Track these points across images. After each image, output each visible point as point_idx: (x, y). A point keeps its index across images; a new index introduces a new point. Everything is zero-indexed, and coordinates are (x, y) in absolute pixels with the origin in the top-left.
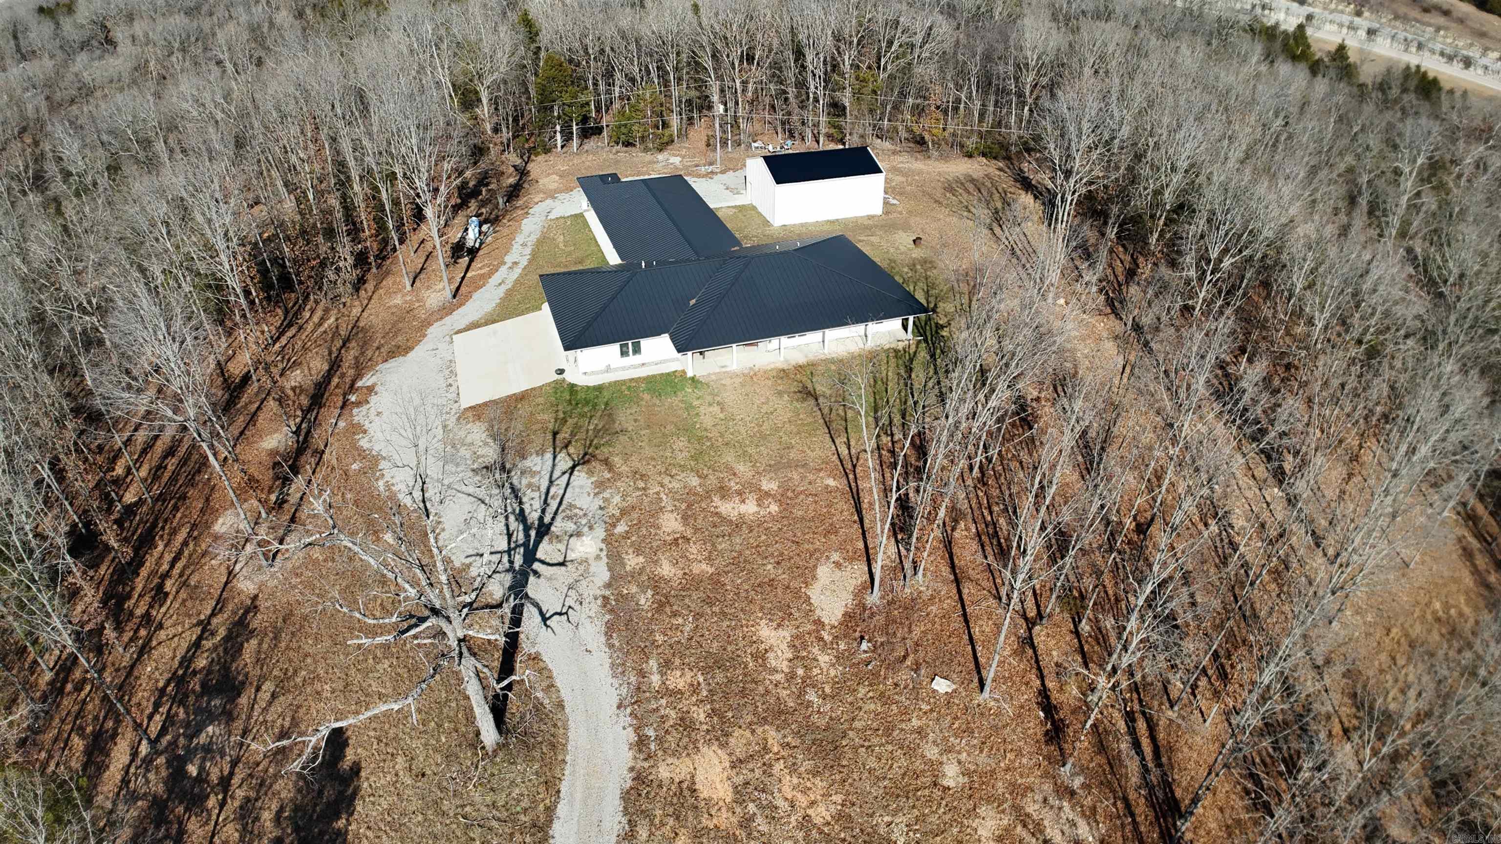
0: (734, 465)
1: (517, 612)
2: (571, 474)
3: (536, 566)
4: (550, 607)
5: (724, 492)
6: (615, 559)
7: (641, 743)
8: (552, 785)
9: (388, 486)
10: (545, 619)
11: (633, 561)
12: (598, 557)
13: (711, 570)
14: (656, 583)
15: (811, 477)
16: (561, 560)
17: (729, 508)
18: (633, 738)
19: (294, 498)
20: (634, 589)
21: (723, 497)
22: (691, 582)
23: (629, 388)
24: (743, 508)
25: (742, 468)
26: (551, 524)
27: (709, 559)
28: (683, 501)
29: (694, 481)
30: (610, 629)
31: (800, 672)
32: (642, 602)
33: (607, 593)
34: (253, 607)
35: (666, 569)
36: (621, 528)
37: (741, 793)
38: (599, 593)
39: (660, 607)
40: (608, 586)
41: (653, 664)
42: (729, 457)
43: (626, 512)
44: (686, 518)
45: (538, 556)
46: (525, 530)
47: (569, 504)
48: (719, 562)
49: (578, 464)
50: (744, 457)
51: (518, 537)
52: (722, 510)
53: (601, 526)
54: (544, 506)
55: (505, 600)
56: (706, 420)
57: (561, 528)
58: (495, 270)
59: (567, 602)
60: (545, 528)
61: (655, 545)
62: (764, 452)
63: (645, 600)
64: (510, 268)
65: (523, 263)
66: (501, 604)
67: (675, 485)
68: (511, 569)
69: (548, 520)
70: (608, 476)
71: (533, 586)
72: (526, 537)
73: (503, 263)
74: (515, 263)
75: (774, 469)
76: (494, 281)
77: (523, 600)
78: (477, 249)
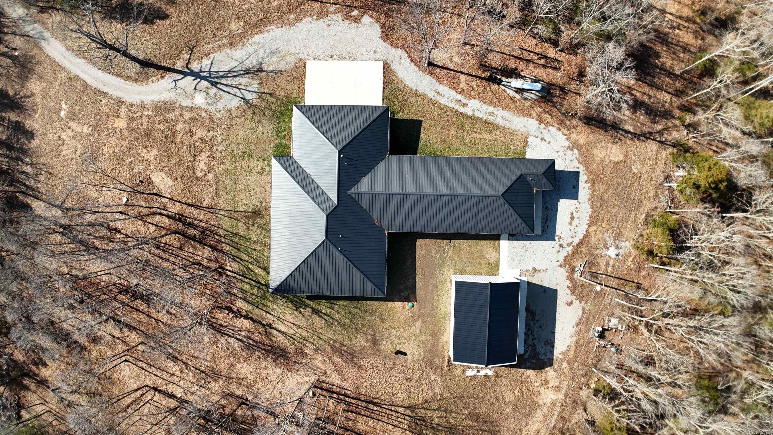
0: (224, 166)
1: (181, 73)
2: (242, 98)
3: (199, 80)
4: (179, 83)
5: (211, 157)
6: (190, 109)
7: (132, 105)
8: (128, 78)
9: (269, 31)
10: (175, 81)
11: (187, 115)
12: (193, 103)
13: (178, 141)
14: (177, 121)
15: (210, 195)
16: (197, 88)
17: (204, 156)
18: (134, 103)
20: (176, 113)
21: (208, 157)
22: (174, 133)
24: (202, 163)
25: (221, 168)
26: (216, 87)
27: (182, 142)
28: (211, 140)
29: (220, 148)
30: (166, 103)
31: (139, 158)
32: (171, 115)
33: (178, 104)
35: (180, 126)
36: (204, 114)
37: (114, 129)
38: (178, 101)
39: (168, 121)
40: (180, 105)
41: (150, 113)
42: (228, 165)
43: (211, 118)
44: (201, 139)
45: (202, 81)
46: (217, 78)
47: (225, 94)
48: (180, 145)
49: (247, 102)
50: (227, 172)
51: (215, 75)
52: (203, 154)
53: (207, 107)
54: (227, 85)
55: (188, 69)
56: (254, 163)
57: (213, 91)
58: (461, 91)
59: (179, 89)
60: (214, 84)
61: (192, 124)
62: (226, 180)
63: (171, 116)
64: (459, 101)
65: (462, 109)
66: (187, 67)
67: (220, 140)
68: (201, 71)
69: (219, 86)
70: (233, 115)
71: (189, 79)
72: (214, 78)
73: (470, 97)
74: (465, 105)
75: (217, 182)
76: (445, 90)
77: (185, 74)
78: (499, 82)
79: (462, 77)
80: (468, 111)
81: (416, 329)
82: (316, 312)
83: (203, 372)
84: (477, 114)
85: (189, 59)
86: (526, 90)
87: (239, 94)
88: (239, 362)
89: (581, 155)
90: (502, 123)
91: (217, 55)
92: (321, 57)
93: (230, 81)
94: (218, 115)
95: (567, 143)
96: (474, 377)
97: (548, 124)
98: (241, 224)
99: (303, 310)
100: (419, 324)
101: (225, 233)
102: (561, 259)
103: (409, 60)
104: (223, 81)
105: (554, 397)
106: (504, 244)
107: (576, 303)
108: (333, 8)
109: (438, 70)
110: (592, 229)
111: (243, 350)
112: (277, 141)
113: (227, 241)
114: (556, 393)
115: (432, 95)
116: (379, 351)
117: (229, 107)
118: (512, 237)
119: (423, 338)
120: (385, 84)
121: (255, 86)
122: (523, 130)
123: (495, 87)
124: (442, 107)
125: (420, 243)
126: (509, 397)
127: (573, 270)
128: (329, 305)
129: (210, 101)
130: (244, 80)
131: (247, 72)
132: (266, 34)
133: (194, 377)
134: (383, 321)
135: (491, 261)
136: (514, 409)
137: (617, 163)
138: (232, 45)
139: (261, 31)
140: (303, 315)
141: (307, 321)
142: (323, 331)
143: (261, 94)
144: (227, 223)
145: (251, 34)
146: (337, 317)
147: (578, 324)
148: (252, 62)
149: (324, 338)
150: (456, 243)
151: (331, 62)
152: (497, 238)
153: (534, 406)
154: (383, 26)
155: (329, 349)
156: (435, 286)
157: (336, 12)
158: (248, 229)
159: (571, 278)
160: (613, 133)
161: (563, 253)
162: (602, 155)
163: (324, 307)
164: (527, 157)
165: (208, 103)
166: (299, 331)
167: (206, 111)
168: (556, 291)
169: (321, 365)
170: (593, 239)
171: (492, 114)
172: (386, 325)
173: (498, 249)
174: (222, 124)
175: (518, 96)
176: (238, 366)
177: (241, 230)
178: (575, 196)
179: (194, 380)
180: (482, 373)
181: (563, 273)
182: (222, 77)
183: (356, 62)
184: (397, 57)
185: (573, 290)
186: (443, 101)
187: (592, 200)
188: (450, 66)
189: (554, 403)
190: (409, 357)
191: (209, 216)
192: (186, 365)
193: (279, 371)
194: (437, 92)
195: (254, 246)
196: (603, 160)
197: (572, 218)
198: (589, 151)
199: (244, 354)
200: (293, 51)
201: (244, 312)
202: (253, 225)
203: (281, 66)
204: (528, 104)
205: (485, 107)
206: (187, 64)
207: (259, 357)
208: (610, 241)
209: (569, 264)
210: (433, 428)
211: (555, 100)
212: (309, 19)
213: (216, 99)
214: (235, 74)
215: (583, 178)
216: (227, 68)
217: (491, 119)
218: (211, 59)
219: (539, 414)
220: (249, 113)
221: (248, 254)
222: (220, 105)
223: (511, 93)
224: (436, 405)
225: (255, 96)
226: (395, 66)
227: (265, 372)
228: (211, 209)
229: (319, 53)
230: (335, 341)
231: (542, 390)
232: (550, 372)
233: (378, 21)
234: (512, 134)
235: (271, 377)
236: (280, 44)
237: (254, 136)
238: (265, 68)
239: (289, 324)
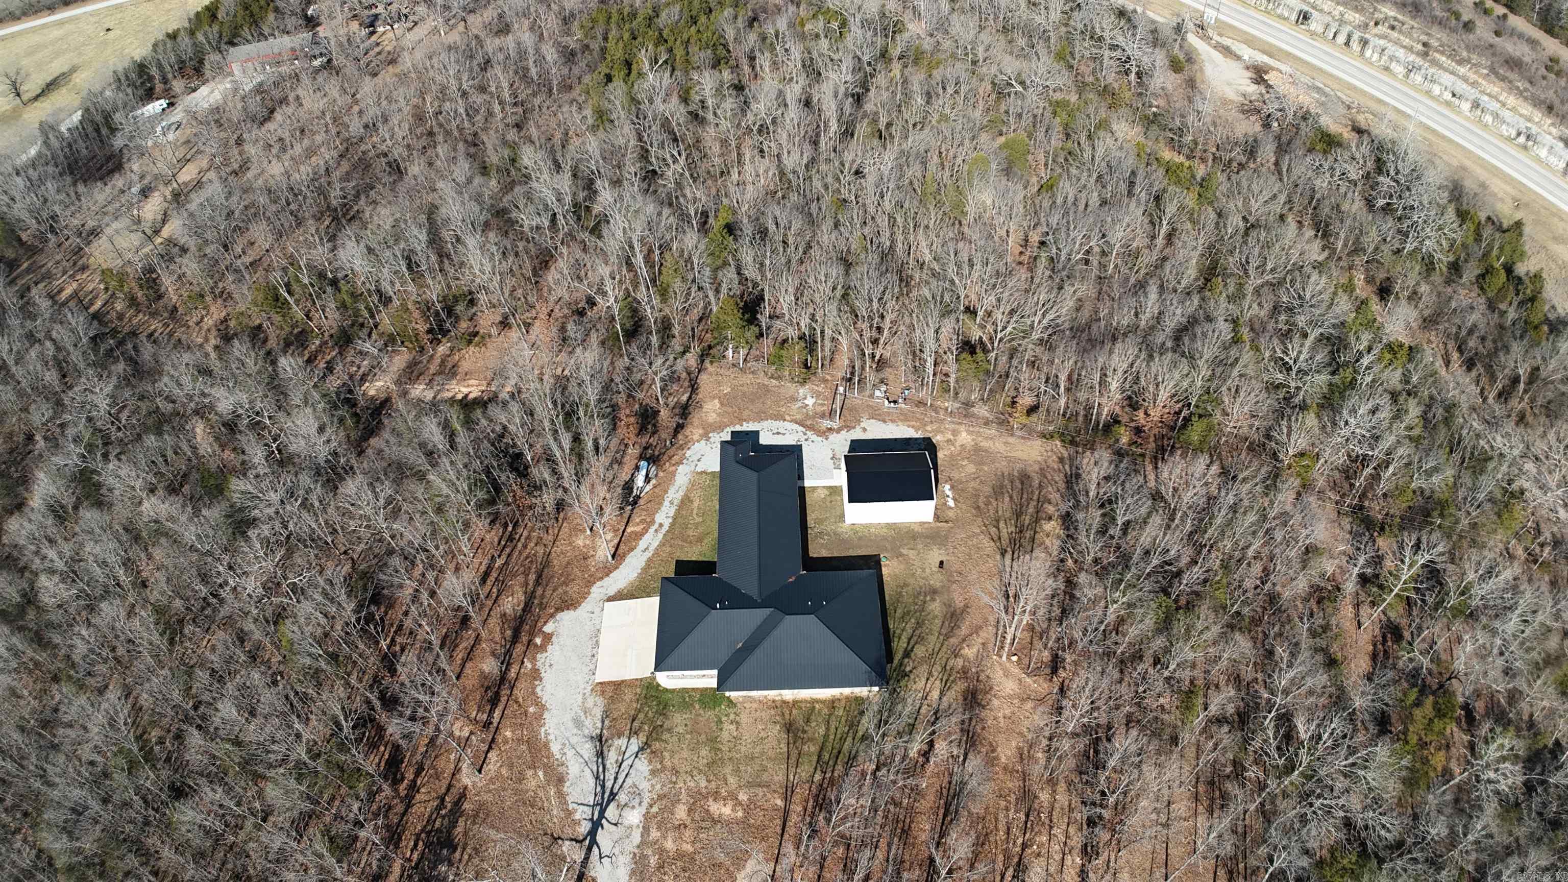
0: (729, 776)
1: (589, 849)
2: (636, 756)
3: (604, 821)
4: (606, 850)
5: (716, 795)
6: (646, 830)
9: (547, 734)
10: (601, 858)
11: (655, 834)
12: (638, 826)
13: (691, 849)
14: (662, 851)
15: (769, 796)
16: (616, 822)
17: (715, 809)
19: (495, 721)
20: (650, 853)
21: (715, 800)
22: (680, 855)
23: (690, 696)
24: (723, 810)
25: (732, 780)
26: (617, 794)
27: (693, 842)
28: (692, 797)
29: (703, 783)
30: (633, 872)
33: (636, 851)
34: (463, 796)
35: (669, 845)
36: (655, 809)
38: (632, 850)
39: (661, 867)
40: (638, 847)
42: (728, 770)
43: (661, 797)
44: (690, 811)
45: (606, 815)
46: (603, 793)
47: (629, 781)
48: (698, 845)
49: (641, 749)
50: (736, 772)
51: (599, 798)
52: (711, 809)
53: (645, 804)
54: (616, 778)
55: (585, 839)
56: (725, 735)
57: (622, 797)
58: (646, 531)
59: (614, 851)
60: (613, 795)
61: (669, 825)
62: (748, 770)
63: (653, 861)
64: (656, 531)
65: (666, 527)
66: (581, 842)
67: (692, 784)
68: (592, 819)
69: (615, 791)
70: (659, 767)
71: (601, 836)
72: (603, 798)
73: (653, 522)
74: (661, 525)
75: (750, 785)
76: (642, 544)
77: (594, 842)
78: (638, 497)
79: (629, 530)
80: (667, 523)
81: (912, 554)
82: (907, 654)
83: (1027, 816)
84: (671, 514)
85: (572, 840)
86: (647, 475)
87: (630, 762)
88: (997, 758)
89: (714, 431)
90: (681, 493)
91: (570, 799)
92: (593, 667)
93: (610, 776)
94: (658, 787)
95: (703, 442)
96: (954, 499)
97: (683, 456)
98: (806, 748)
99: (908, 669)
100: (904, 551)
101: (819, 772)
102: (820, 439)
103: (606, 579)
104: (609, 784)
105: (964, 434)
106: (808, 483)
107: (863, 425)
108: (528, 665)
109: (620, 551)
110: (787, 418)
111: (979, 752)
112: (697, 706)
113: (829, 770)
114: (960, 432)
115: (649, 554)
116: (943, 587)
117: (647, 773)
118: (801, 477)
119: (920, 546)
120: (632, 597)
121: (622, 742)
122: (689, 476)
123: (641, 502)
124: (662, 544)
125: (813, 553)
126: (971, 468)
127: (830, 429)
128: (896, 640)
129: (637, 800)
130: (612, 757)
131: (600, 754)
132: (551, 737)
133: (1040, 832)
134: (906, 585)
135: (827, 492)
136: (983, 464)
137: (722, 404)
138: (561, 780)
139: (546, 745)
140: (914, 668)
141: (921, 664)
142: (931, 646)
143: (634, 733)
144: (805, 771)
145: (548, 757)
146: (910, 631)
147: (885, 422)
148: (588, 750)
149: (938, 645)
150: (810, 522)
151: (599, 656)
152: (802, 489)
153: (977, 449)
154: (559, 609)
155: (953, 640)
156: (860, 538)
157: (534, 660)
158: (811, 740)
159: (838, 431)
160: (691, 409)
161: (814, 438)
162: (714, 415)
163: (899, 646)
164: (718, 469)
165: (640, 804)
166: (935, 674)
167: (651, 806)
168: (852, 441)
169: (975, 650)
170: (798, 417)
171: (671, 503)
172: (911, 581)
173: (814, 489)
174: (671, 782)
175: (653, 482)
176: (1003, 760)
177: (813, 748)
178: (757, 433)
179: (1045, 832)
180: (949, 493)
181: (833, 437)
182: (603, 787)
183: (602, 630)
184: (601, 590)
185: (849, 428)
186: (656, 544)
187: (760, 420)
188: (616, 541)
189: (969, 433)
190: (944, 559)
191: (797, 798)
192: (1024, 846)
193: (996, 702)
194: (644, 551)
195: (833, 730)
196: (719, 415)
197: (778, 433)
198: (711, 425)
199: (984, 750)
200: (580, 700)
201: (925, 747)
202: (804, 732)
203: (598, 712)
204: (661, 474)
205: (663, 509)
206: (577, 841)
207: (984, 728)
208: (800, 404)
209: (824, 432)
210: (1021, 532)
211: (657, 453)
212: (538, 690)
213: (636, 793)
214: (601, 769)
215: (738, 428)
216: (592, 781)
217: (676, 502)
218: (575, 806)
219: (985, 444)
220: (656, 745)
221: (843, 740)
222: (644, 785)
223: (648, 488)
224: (993, 530)
225: (634, 740)
226: (612, 592)
227: (1002, 720)
228: (788, 793)
229: (586, 670)
230: (940, 634)
231: (957, 444)
232: (937, 439)
233: (552, 616)
234: (692, 485)
235: (1008, 712)
236: (568, 718)
237: (689, 736)
238: (598, 731)
239: (928, 685)
